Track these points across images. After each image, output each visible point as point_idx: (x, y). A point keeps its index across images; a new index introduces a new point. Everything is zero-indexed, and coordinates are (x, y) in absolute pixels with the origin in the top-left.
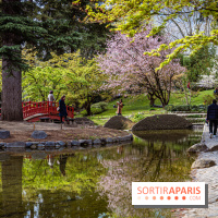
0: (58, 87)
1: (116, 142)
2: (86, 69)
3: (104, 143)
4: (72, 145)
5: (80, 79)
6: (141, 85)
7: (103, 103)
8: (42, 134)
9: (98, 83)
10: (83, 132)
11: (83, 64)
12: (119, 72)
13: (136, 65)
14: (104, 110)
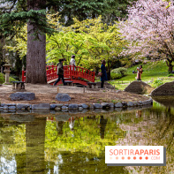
0: (80, 51)
1: (136, 106)
2: (107, 35)
3: (125, 107)
4: (95, 108)
5: (101, 44)
6: (160, 52)
7: (123, 68)
8: (66, 97)
9: (118, 49)
10: (105, 95)
11: (104, 30)
12: (139, 38)
13: (157, 32)
14: (124, 76)
